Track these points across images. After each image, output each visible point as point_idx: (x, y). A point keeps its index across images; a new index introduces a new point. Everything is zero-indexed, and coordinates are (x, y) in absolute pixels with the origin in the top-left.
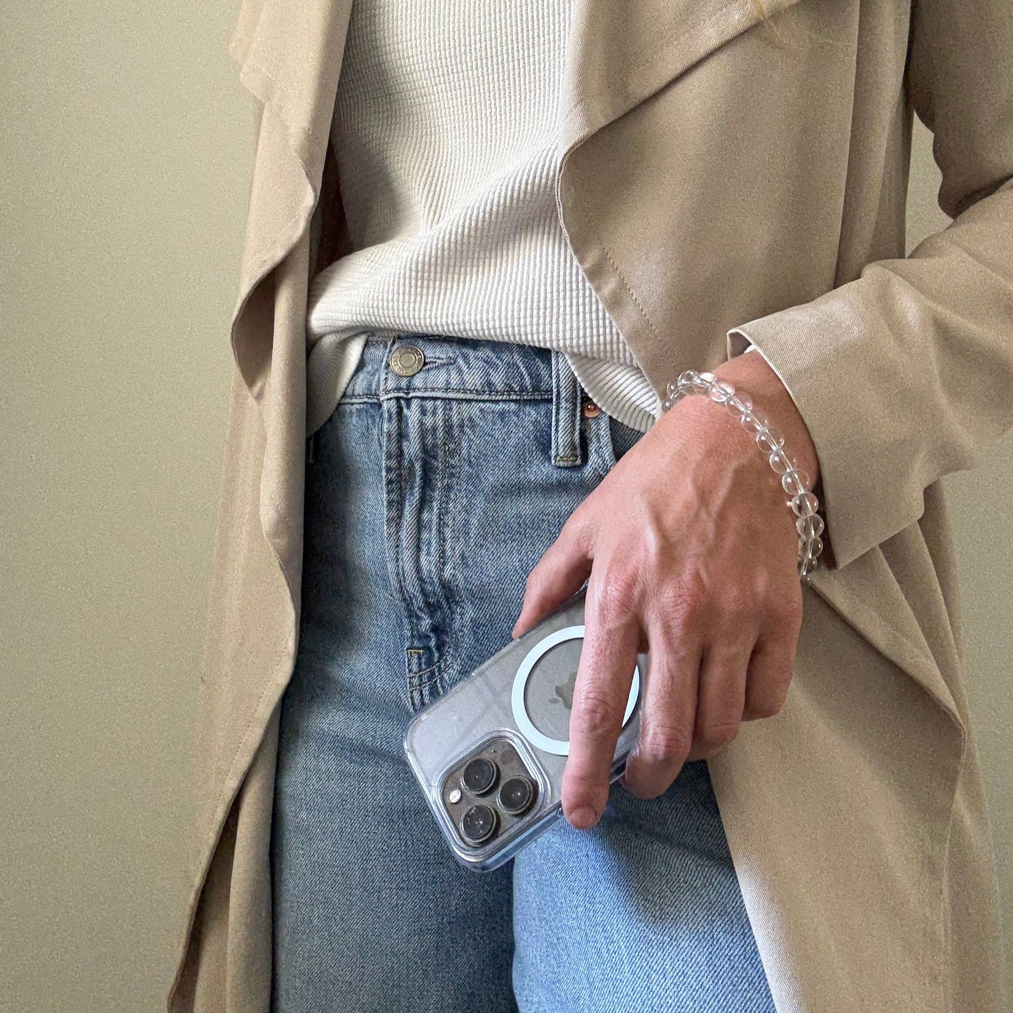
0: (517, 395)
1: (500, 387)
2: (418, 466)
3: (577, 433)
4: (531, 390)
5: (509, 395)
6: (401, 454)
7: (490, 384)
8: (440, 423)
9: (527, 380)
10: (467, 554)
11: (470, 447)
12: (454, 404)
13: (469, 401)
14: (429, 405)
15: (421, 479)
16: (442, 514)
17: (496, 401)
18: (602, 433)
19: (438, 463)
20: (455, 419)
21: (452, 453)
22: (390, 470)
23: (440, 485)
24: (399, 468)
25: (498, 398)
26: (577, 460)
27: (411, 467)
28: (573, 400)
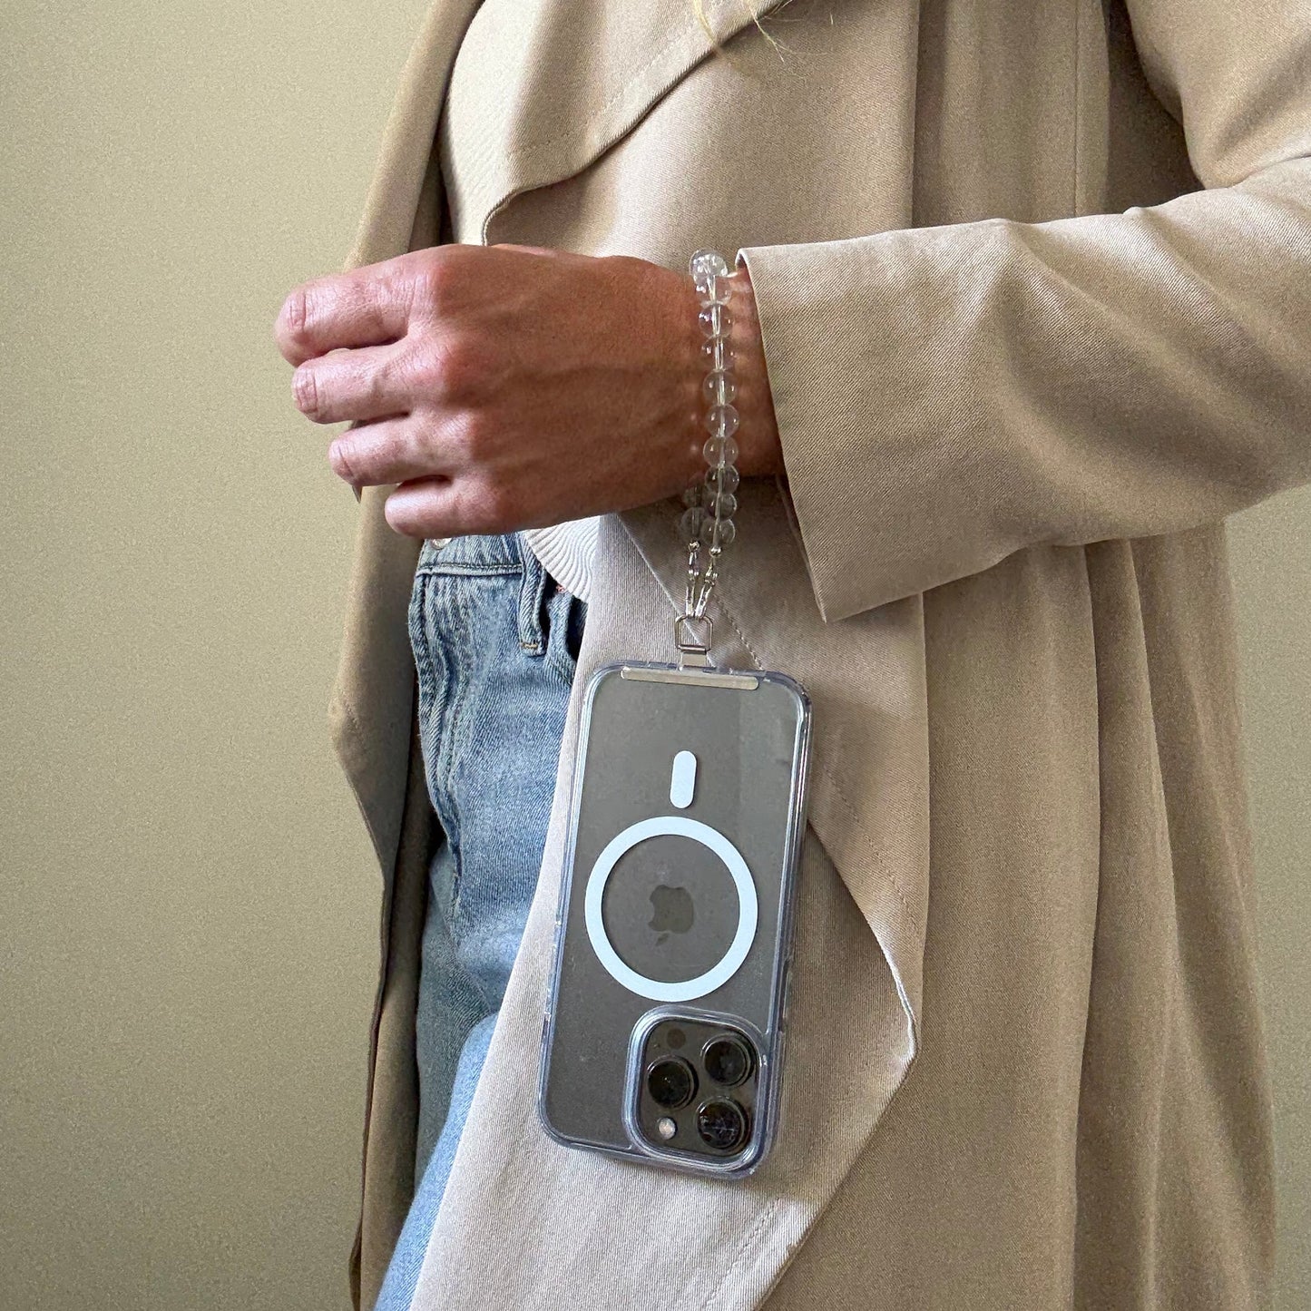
0: (504, 568)
1: (488, 559)
2: (441, 652)
3: (535, 616)
4: (512, 562)
5: (497, 569)
6: (426, 642)
7: (481, 557)
8: (448, 605)
9: (507, 551)
10: (465, 762)
11: (474, 631)
12: (459, 580)
13: (469, 577)
14: (441, 581)
15: (447, 669)
16: (457, 712)
17: (489, 577)
18: (560, 613)
19: (457, 652)
20: (459, 599)
21: (465, 640)
22: (420, 658)
23: (461, 677)
24: (428, 656)
25: (490, 572)
26: (537, 647)
27: (438, 657)
28: (537, 573)
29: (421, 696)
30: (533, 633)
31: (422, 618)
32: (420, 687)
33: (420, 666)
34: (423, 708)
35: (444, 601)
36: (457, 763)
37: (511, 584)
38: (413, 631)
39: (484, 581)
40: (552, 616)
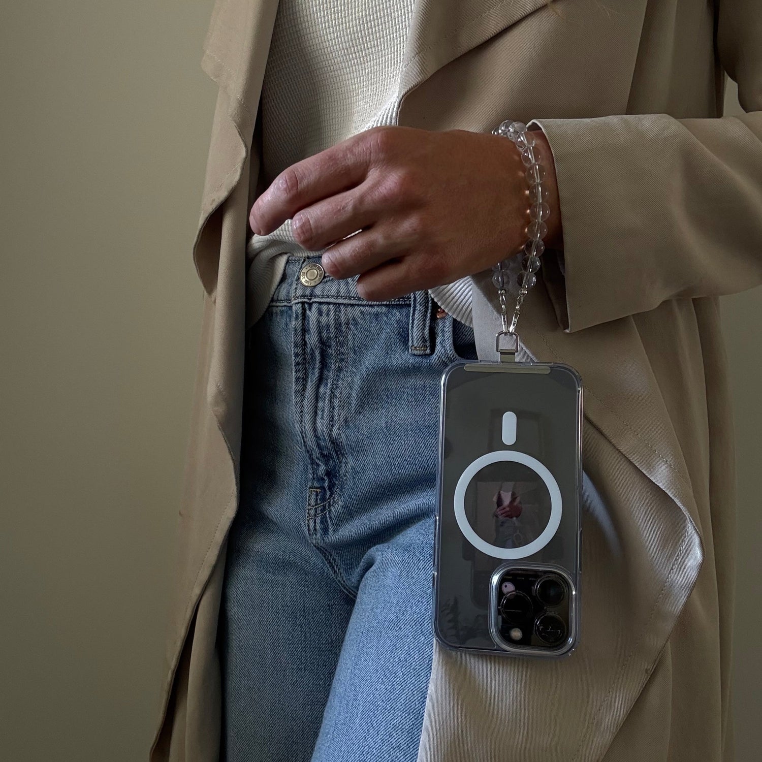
2: (317, 353)
3: (426, 332)
6: (304, 344)
8: (332, 322)
10: (349, 419)
11: (354, 339)
12: (342, 307)
13: (352, 305)
14: (324, 308)
15: (320, 362)
16: (333, 389)
17: (373, 306)
18: (445, 329)
19: (332, 351)
20: (342, 319)
22: (297, 356)
23: (333, 367)
24: (304, 354)
25: (375, 303)
26: (427, 350)
27: (313, 354)
28: (425, 305)
31: (304, 330)
35: (329, 319)
39: (367, 308)
40: (438, 331)
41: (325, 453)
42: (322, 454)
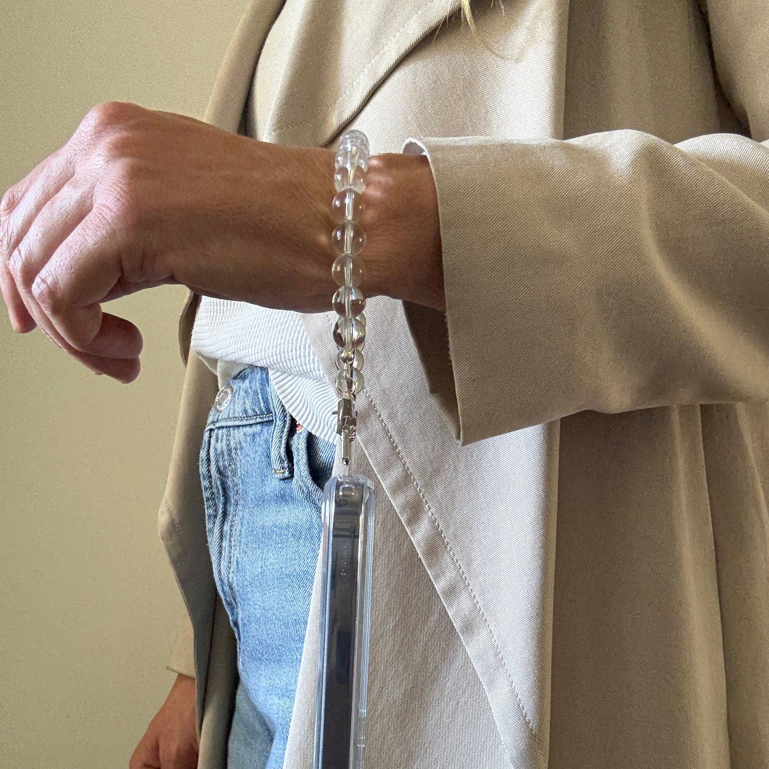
0: (260, 418)
1: (250, 412)
2: (219, 484)
3: (283, 450)
4: (266, 413)
5: (256, 419)
6: (210, 477)
7: (245, 411)
8: (225, 448)
9: (262, 404)
10: (239, 560)
11: (241, 466)
12: (231, 430)
13: (238, 426)
14: (220, 432)
15: (223, 496)
16: (232, 526)
17: (251, 425)
18: (300, 447)
19: (230, 483)
20: (232, 443)
21: (234, 473)
22: (206, 489)
23: (232, 501)
24: (211, 488)
25: (251, 422)
26: (285, 472)
27: (217, 488)
28: (284, 419)
29: (207, 517)
30: (282, 461)
31: (209, 460)
32: (206, 510)
33: (206, 494)
34: (209, 526)
35: (221, 446)
36: (235, 562)
37: (265, 429)
38: (203, 470)
39: (248, 429)
40: (294, 449)
41: (228, 599)
42: (227, 601)
